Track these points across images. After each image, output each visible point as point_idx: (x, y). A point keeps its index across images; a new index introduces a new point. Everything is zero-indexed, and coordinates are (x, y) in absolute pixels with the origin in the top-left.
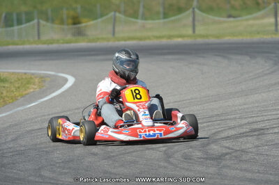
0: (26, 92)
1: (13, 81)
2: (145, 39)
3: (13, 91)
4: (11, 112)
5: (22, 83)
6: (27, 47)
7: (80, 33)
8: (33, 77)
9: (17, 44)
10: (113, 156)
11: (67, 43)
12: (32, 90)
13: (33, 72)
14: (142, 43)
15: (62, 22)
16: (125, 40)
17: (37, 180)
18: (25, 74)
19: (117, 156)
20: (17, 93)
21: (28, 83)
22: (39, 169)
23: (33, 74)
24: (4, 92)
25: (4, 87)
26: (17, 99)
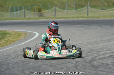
0: (19, 39)
1: (14, 34)
2: (68, 18)
3: (13, 39)
4: (13, 47)
5: (17, 35)
6: (20, 21)
7: (41, 15)
9: (16, 19)
10: (54, 65)
11: (36, 19)
12: (21, 38)
14: (66, 20)
15: (34, 11)
16: (60, 19)
18: (19, 31)
19: (55, 65)
20: (15, 40)
21: (20, 35)
23: (22, 32)
24: (10, 39)
25: (10, 37)
26: (15, 42)
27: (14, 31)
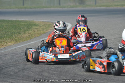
0: (47, 31)
1: (41, 26)
3: (40, 31)
4: (37, 41)
5: (46, 27)
8: (52, 24)
11: (72, 7)
12: (50, 30)
13: (52, 21)
14: (108, 8)
16: (100, 7)
17: (39, 77)
18: (48, 22)
20: (42, 32)
21: (49, 26)
22: (42, 71)
23: (52, 22)
24: (36, 31)
25: (36, 28)
26: (41, 35)
27: (43, 22)
